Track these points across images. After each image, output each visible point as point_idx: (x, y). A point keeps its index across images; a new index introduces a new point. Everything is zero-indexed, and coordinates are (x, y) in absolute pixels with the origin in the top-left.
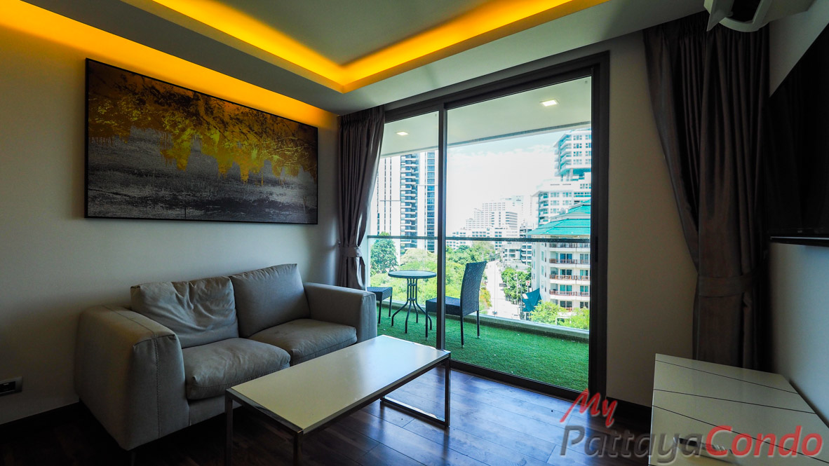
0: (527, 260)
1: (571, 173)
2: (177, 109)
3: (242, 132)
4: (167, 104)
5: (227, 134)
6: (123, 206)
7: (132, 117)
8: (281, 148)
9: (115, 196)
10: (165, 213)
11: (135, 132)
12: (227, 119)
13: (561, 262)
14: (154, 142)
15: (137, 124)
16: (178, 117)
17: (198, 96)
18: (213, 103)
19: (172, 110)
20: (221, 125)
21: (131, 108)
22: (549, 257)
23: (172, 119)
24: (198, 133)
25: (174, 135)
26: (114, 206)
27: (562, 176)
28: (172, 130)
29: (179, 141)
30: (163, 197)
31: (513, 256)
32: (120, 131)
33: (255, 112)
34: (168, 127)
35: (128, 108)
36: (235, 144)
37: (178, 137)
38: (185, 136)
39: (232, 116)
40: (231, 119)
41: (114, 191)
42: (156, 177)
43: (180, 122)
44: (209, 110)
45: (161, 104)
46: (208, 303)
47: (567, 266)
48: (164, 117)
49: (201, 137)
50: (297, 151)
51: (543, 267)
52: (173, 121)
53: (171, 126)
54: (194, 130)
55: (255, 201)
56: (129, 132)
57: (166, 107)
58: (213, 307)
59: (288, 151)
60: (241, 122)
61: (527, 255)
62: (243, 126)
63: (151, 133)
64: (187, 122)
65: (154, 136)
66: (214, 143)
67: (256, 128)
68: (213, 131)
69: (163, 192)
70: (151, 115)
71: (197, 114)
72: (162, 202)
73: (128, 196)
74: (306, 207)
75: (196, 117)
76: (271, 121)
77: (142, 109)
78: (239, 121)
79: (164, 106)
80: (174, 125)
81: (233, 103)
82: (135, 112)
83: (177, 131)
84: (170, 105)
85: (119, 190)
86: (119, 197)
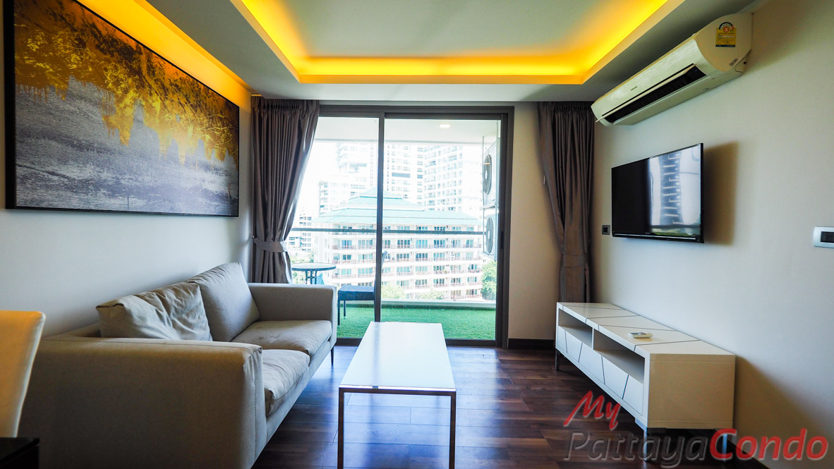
0: (307, 248)
1: (348, 166)
2: (120, 62)
3: (180, 103)
4: (109, 52)
5: (167, 102)
6: (61, 193)
7: (71, 63)
8: (212, 126)
9: (50, 176)
10: (107, 202)
11: (74, 84)
12: (167, 84)
13: (343, 248)
14: (96, 104)
15: (77, 74)
16: (121, 73)
17: (140, 48)
18: (155, 60)
19: (115, 61)
20: (162, 91)
21: (70, 49)
22: (332, 244)
23: (114, 74)
24: (141, 98)
25: (117, 96)
26: (50, 192)
27: (340, 167)
28: (115, 89)
29: (122, 105)
30: (105, 181)
31: (293, 243)
32: (56, 82)
33: (191, 80)
34: (110, 85)
35: (66, 49)
36: (174, 116)
37: (120, 100)
38: (128, 100)
39: (172, 81)
40: (171, 84)
41: (50, 169)
42: (98, 152)
43: (122, 80)
44: (151, 69)
45: (102, 50)
46: (184, 316)
47: (347, 252)
48: (106, 70)
49: (144, 103)
50: (223, 132)
51: (326, 254)
52: (115, 77)
53: (113, 84)
54: (137, 92)
55: (191, 189)
56: (67, 84)
57: (108, 56)
58: (190, 320)
59: (217, 130)
60: (179, 90)
61: (307, 242)
62: (181, 95)
63: (90, 90)
64: (130, 80)
65: (96, 94)
66: (156, 113)
67: (192, 99)
68: (155, 97)
69: (105, 173)
70: (92, 64)
71: (139, 72)
72: (104, 187)
73: (67, 178)
74: (230, 197)
75: (139, 76)
76: (204, 94)
77: (82, 54)
78: (178, 89)
79: (105, 54)
80: (117, 82)
81: (173, 65)
82: (74, 57)
83: (120, 92)
84: (112, 56)
85: (56, 168)
86: (55, 178)
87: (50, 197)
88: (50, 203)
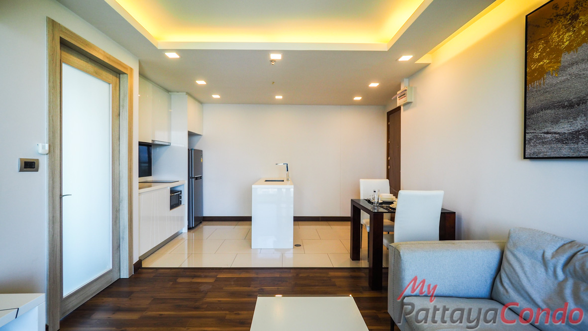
6: (553, 145)
7: (564, 43)
9: (546, 135)
11: (566, 58)
15: (569, 48)
21: (563, 33)
26: (545, 146)
32: (551, 67)
35: (559, 36)
41: (545, 130)
56: (560, 62)
73: (558, 133)
77: (574, 27)
85: (550, 128)
86: (549, 136)
87: (545, 150)
88: (545, 154)
